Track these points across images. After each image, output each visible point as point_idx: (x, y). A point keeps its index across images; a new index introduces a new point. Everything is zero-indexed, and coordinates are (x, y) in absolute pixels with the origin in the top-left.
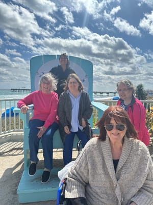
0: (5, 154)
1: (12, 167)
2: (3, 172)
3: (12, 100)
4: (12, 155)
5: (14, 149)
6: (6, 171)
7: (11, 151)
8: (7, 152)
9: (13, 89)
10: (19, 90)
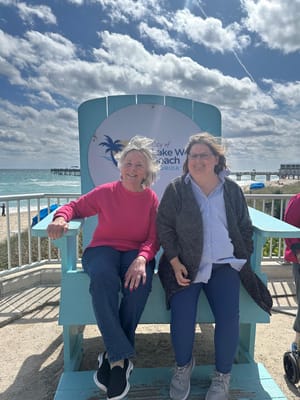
0: (28, 317)
1: (40, 352)
2: (20, 364)
3: (42, 197)
4: (43, 320)
5: (47, 304)
6: (25, 363)
7: (41, 308)
8: (31, 312)
9: (55, 170)
10: (66, 170)
